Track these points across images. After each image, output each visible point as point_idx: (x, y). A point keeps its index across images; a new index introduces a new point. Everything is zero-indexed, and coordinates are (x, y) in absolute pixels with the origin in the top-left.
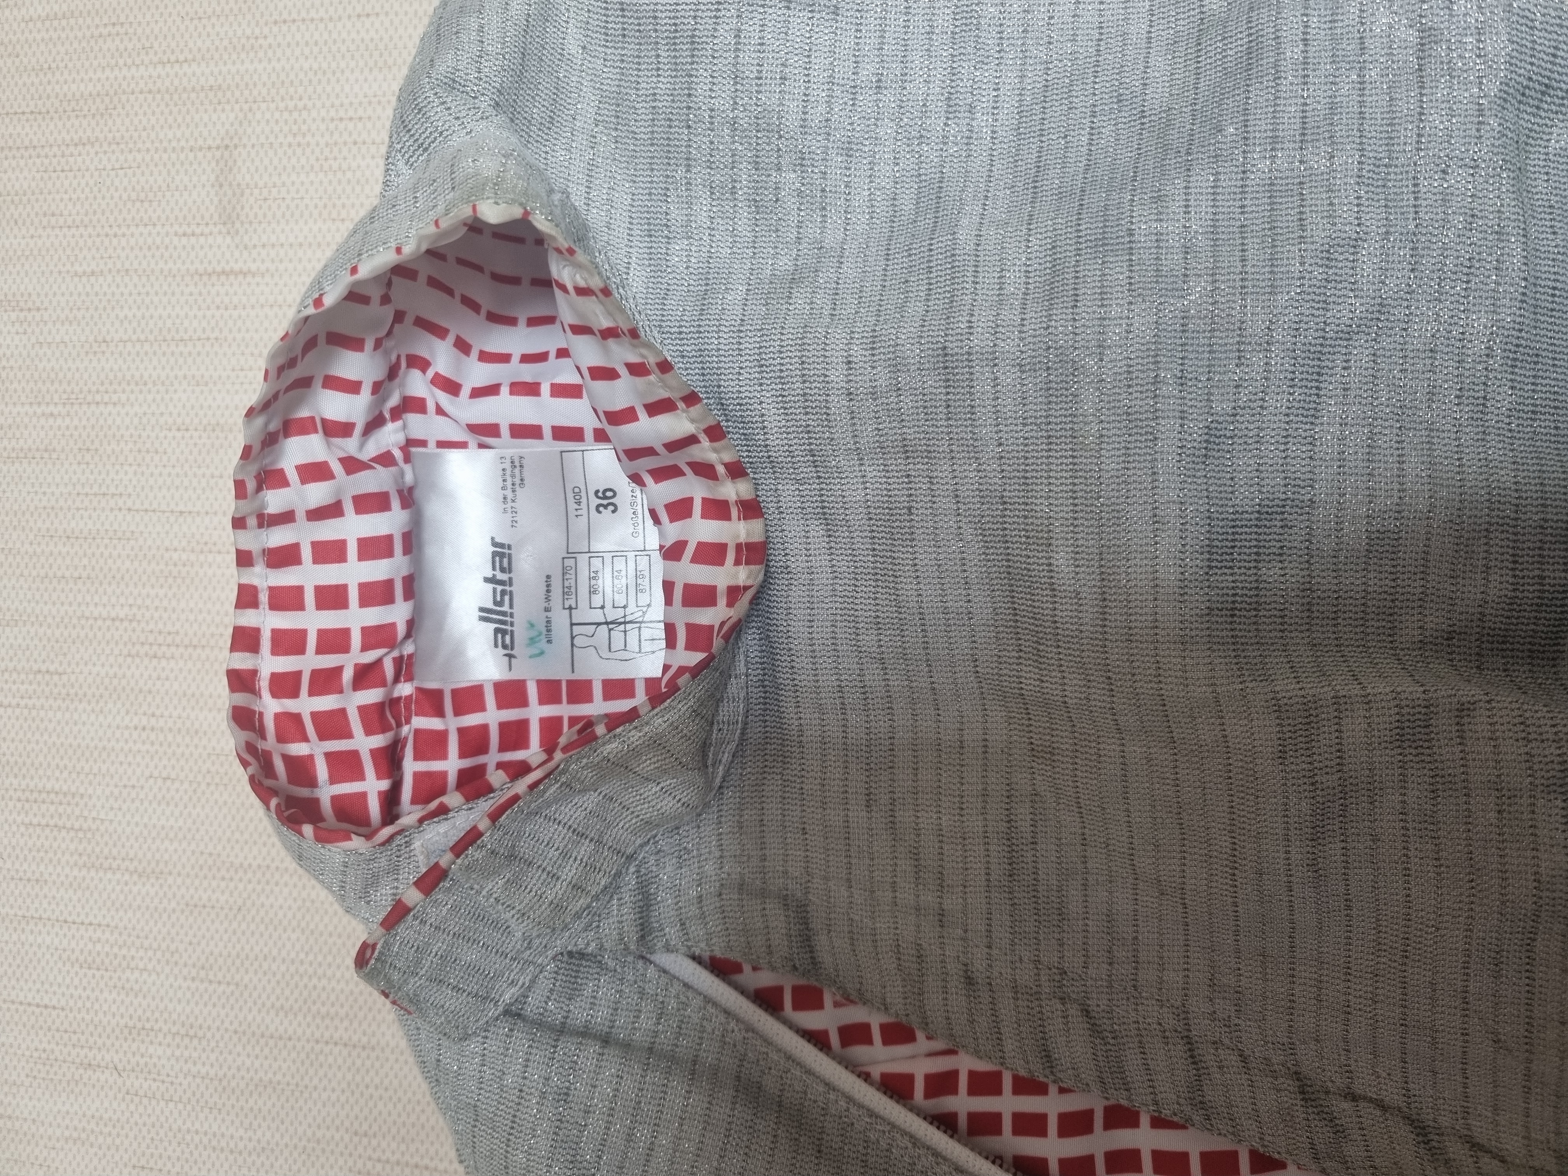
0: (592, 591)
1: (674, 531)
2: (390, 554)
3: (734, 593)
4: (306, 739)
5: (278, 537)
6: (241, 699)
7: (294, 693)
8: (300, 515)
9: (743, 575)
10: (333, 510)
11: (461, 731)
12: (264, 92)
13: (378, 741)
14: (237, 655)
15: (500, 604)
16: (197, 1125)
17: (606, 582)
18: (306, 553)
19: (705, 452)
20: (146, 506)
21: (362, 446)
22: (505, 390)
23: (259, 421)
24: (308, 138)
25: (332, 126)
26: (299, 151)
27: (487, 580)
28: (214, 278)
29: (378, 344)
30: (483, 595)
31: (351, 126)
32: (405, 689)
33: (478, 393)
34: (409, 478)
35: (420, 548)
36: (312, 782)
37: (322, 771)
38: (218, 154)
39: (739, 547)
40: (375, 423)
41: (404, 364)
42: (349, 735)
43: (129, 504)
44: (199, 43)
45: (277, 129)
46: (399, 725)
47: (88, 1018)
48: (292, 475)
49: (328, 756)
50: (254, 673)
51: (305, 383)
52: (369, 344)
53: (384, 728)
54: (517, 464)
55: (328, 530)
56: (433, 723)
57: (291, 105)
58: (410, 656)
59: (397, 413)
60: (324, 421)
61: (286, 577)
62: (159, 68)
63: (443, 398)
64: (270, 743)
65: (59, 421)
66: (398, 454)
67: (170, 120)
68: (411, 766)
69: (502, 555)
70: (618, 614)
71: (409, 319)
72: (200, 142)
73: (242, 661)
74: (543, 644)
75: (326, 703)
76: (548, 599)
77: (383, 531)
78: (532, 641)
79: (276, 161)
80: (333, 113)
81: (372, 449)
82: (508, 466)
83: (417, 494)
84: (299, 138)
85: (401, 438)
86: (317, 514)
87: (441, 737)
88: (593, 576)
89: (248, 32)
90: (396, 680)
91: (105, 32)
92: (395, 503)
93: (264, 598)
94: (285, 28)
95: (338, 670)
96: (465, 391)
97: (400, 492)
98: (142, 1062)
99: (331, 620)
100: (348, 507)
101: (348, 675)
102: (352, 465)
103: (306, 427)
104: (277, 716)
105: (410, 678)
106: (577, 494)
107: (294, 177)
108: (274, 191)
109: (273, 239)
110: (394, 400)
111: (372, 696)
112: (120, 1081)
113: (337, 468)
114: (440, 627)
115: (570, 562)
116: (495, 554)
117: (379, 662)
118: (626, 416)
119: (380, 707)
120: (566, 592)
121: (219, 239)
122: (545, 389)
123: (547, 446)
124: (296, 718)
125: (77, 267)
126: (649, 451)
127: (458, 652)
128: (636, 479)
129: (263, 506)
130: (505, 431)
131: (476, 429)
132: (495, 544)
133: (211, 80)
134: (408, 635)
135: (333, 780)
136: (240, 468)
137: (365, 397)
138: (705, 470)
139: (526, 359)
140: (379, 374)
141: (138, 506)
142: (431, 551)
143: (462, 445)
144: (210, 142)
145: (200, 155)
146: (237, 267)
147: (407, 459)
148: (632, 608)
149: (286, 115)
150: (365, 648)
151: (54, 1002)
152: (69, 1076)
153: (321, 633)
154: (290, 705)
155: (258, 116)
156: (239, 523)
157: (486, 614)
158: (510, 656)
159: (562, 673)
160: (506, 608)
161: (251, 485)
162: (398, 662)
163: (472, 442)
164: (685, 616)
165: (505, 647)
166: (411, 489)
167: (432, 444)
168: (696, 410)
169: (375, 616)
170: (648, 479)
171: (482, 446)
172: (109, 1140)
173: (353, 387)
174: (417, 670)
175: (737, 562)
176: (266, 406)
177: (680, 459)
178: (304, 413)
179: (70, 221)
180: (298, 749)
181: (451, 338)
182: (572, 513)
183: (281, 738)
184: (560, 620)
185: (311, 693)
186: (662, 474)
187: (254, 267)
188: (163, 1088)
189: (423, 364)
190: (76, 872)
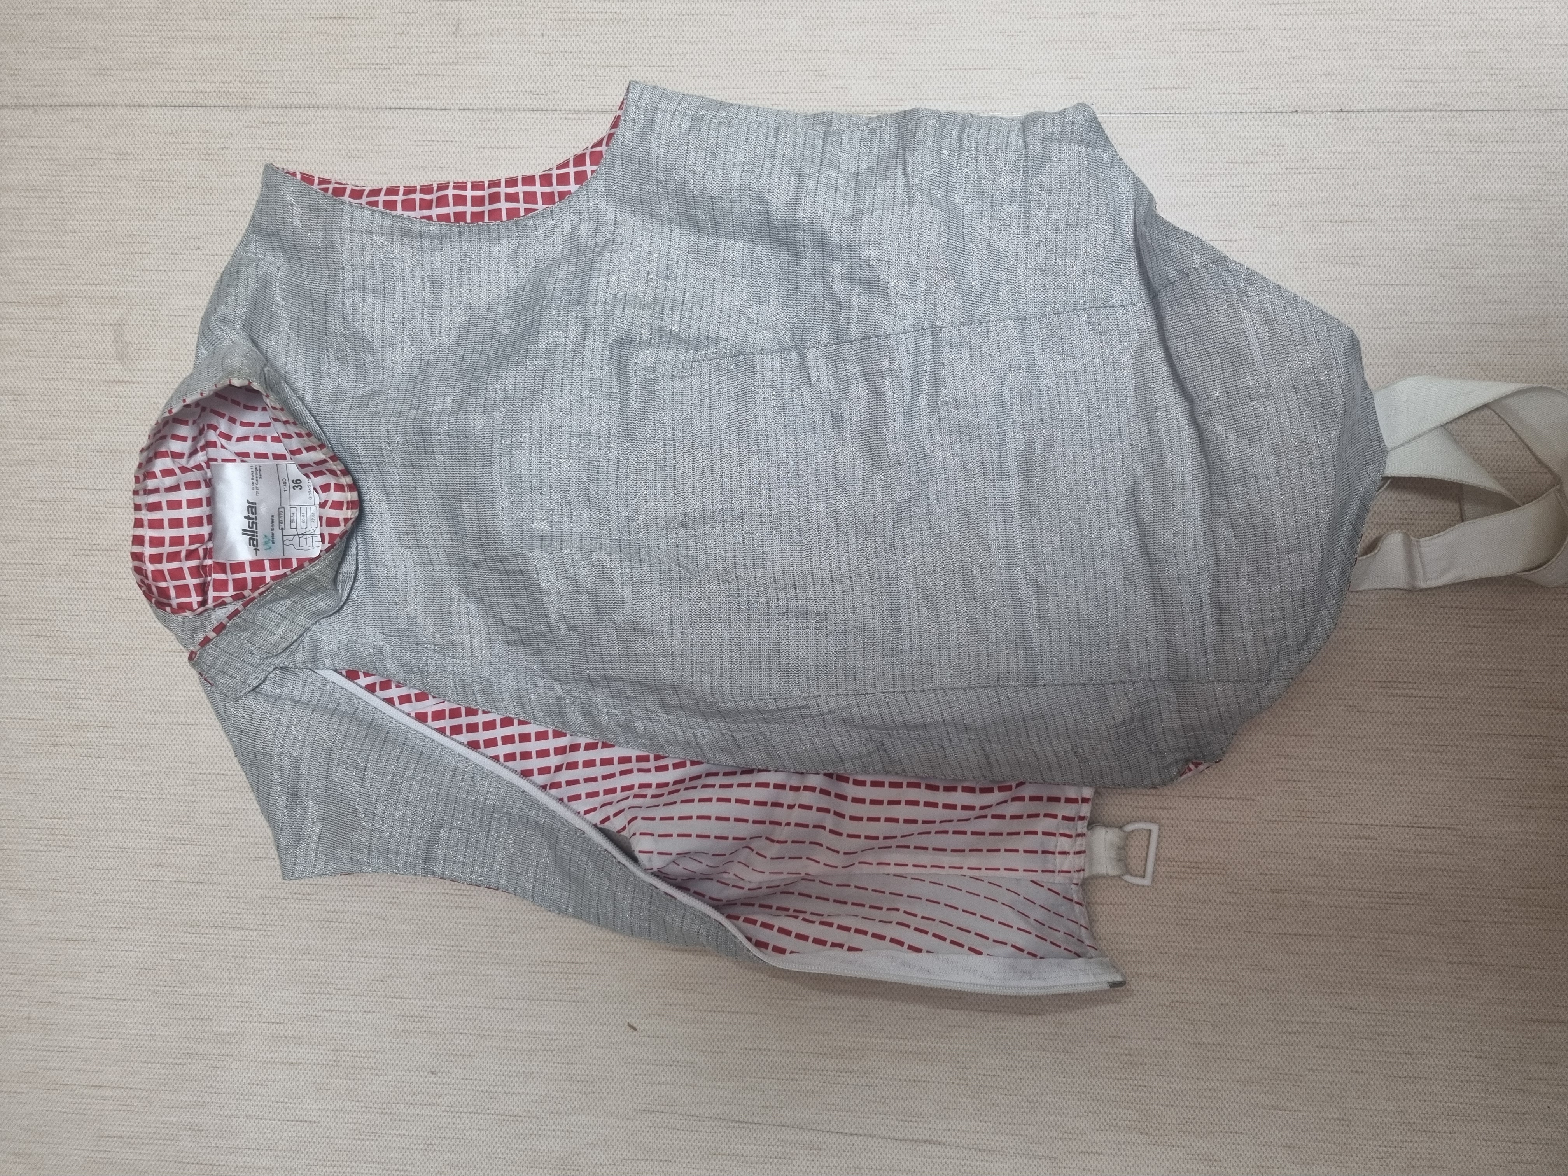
0: (292, 522)
1: (324, 496)
2: (201, 506)
3: (346, 520)
4: (166, 581)
5: (152, 499)
6: (137, 563)
7: (160, 562)
8: (162, 490)
9: (351, 514)
10: (176, 488)
11: (234, 580)
12: (138, 301)
13: (197, 581)
14: (134, 546)
15: (252, 528)
16: (112, 767)
17: (298, 518)
18: (164, 505)
19: (331, 465)
20: (82, 486)
21: (188, 462)
22: (251, 438)
23: (145, 454)
24: (160, 322)
25: (171, 318)
26: (155, 328)
27: (245, 518)
28: (114, 384)
29: (194, 422)
30: (245, 524)
31: (180, 319)
32: (209, 562)
33: (240, 439)
34: (209, 475)
35: (215, 504)
36: (169, 597)
37: (173, 593)
38: (115, 328)
39: (348, 502)
40: (194, 453)
41: (206, 428)
42: (184, 578)
43: (73, 486)
44: (105, 276)
45: (144, 318)
46: (206, 576)
47: (55, 723)
48: (158, 474)
49: (175, 587)
50: (142, 554)
51: (164, 438)
52: (191, 423)
53: (200, 576)
54: (258, 469)
55: (174, 496)
56: (222, 576)
57: (151, 307)
58: (211, 549)
59: (203, 448)
60: (172, 452)
61: (156, 515)
62: (85, 286)
63: (224, 442)
64: (150, 581)
65: (36, 447)
66: (204, 465)
67: (91, 310)
68: (211, 594)
69: (252, 507)
70: (303, 531)
71: (208, 410)
72: (106, 322)
73: (137, 549)
74: (271, 544)
75: (174, 565)
76: (272, 525)
77: (198, 497)
78: (266, 543)
79: (144, 332)
80: (171, 312)
81: (192, 463)
82: (254, 470)
83: (213, 481)
84: (155, 323)
85: (205, 458)
86: (169, 490)
87: (225, 582)
88: (292, 516)
89: (129, 273)
90: (205, 558)
91: (56, 268)
92: (203, 485)
93: (146, 523)
94: (147, 273)
95: (180, 552)
96: (234, 439)
97: (205, 481)
98: (83, 741)
99: (175, 532)
100: (183, 487)
101: (183, 554)
102: (184, 470)
103: (164, 455)
104: (153, 572)
105: (211, 558)
106: (284, 482)
107: (153, 340)
108: (144, 346)
109: (143, 367)
110: (202, 443)
111: (194, 563)
112: (72, 751)
113: (177, 471)
114: (224, 537)
115: (282, 510)
116: (249, 507)
117: (197, 549)
118: (298, 452)
119: (197, 567)
120: (280, 522)
121: (117, 366)
122: (269, 438)
123: (271, 462)
124: (162, 572)
125: (44, 376)
126: (308, 465)
127: (232, 548)
128: (306, 475)
129: (147, 486)
130: (252, 455)
131: (238, 454)
132: (249, 502)
133: (111, 294)
134: (210, 540)
135: (177, 597)
136: (137, 471)
137: (189, 441)
138: (333, 472)
139: (261, 425)
140: (195, 433)
141: (78, 486)
142: (220, 505)
143: (234, 461)
144: (111, 322)
145: (106, 328)
146: (125, 379)
147: (208, 467)
148: (309, 528)
149: (149, 312)
150: (190, 544)
151: (38, 717)
152: (46, 750)
153: (171, 538)
154: (158, 567)
155: (135, 311)
156: (136, 493)
157: (245, 532)
158: (256, 550)
159: (278, 555)
160: (254, 529)
161: (141, 478)
162: (205, 550)
163: (238, 459)
164: (327, 531)
165: (254, 545)
166: (210, 480)
167: (219, 461)
168: (324, 450)
169: (195, 531)
170: (311, 476)
171: (242, 461)
172: (67, 778)
173: (184, 439)
174: (214, 554)
175: (348, 509)
176: (148, 447)
177: (322, 468)
178: (163, 449)
179: (40, 354)
180: (163, 584)
181: (227, 417)
182: (283, 490)
183: (155, 580)
184: (278, 534)
185: (167, 562)
186: (317, 474)
187: (134, 380)
188: (94, 752)
189: (215, 428)
190: (48, 656)
